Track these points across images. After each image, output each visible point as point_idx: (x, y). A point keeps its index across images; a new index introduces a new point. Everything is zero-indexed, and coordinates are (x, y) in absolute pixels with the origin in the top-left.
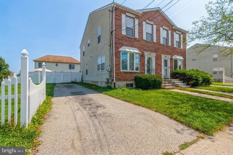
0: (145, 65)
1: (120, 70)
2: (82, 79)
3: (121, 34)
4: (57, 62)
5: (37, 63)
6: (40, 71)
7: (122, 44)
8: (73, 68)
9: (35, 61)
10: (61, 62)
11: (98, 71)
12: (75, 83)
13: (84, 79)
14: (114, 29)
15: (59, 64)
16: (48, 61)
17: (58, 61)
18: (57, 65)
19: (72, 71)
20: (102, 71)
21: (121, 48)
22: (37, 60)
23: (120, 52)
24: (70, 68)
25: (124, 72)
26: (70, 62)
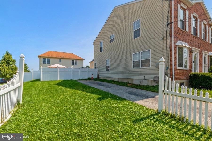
0: (193, 62)
1: (176, 67)
2: (98, 75)
3: (177, 26)
4: (60, 58)
5: (42, 59)
6: (59, 67)
7: (178, 37)
8: (76, 64)
9: (40, 57)
10: (64, 57)
11: (133, 68)
12: (92, 79)
13: (100, 76)
14: (173, 21)
15: (62, 60)
16: (52, 57)
17: (62, 56)
18: (60, 61)
19: (75, 66)
20: (142, 68)
21: (177, 42)
22: (41, 56)
23: (176, 47)
24: (73, 64)
25: (180, 70)
26: (72, 58)
